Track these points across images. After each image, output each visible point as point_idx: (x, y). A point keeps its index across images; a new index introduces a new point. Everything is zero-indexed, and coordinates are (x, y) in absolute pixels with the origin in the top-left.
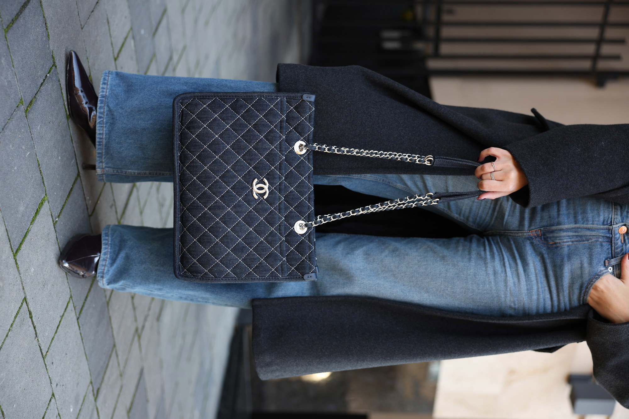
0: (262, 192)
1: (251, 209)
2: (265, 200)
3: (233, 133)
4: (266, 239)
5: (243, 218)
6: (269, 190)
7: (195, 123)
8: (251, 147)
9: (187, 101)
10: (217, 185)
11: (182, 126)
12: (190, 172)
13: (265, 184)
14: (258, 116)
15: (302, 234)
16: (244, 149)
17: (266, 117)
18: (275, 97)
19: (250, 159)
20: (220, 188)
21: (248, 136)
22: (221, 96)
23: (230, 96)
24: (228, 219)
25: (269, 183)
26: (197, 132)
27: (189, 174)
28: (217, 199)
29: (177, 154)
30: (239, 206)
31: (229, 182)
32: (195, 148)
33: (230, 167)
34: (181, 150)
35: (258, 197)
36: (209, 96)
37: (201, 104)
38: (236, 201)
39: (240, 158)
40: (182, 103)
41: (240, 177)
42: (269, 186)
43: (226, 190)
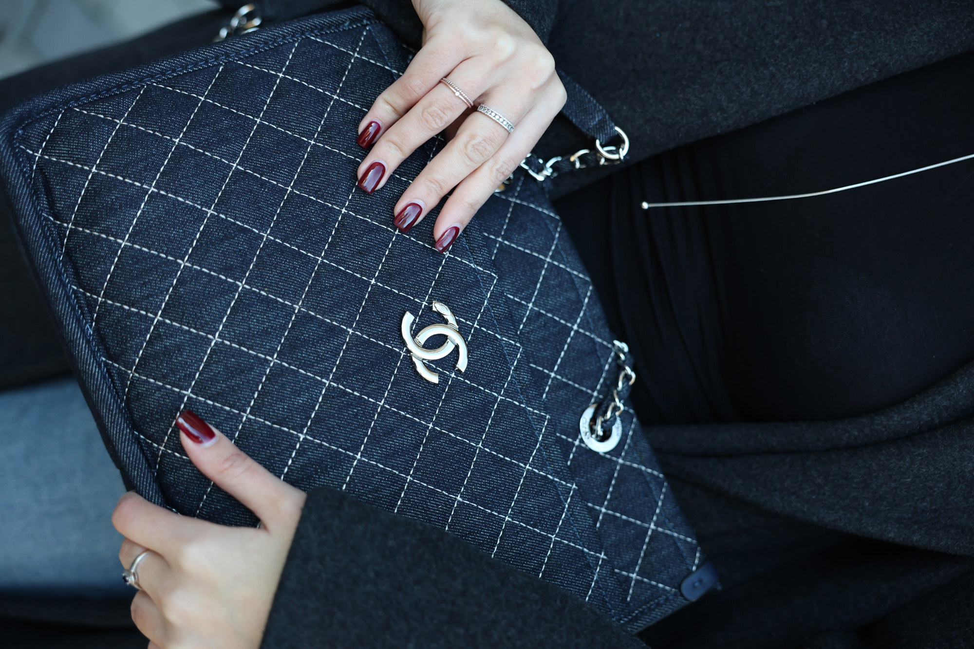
0: (443, 352)
1: (431, 426)
2: (465, 375)
3: (263, 184)
4: (521, 512)
5: (417, 469)
6: (464, 337)
7: (110, 190)
8: (344, 211)
9: (44, 125)
10: (283, 386)
11: (61, 226)
12: (163, 378)
13: (441, 320)
14: (323, 98)
15: (613, 450)
16: (326, 224)
17: (353, 93)
18: (350, 25)
19: (359, 252)
20: (297, 393)
21: (319, 175)
22: (163, 73)
23: (196, 64)
24: (370, 492)
25: (454, 312)
26: (131, 222)
27: (159, 388)
28: (302, 437)
29: (83, 331)
30: (390, 432)
31: (323, 360)
32: (145, 284)
33: (303, 306)
34: (91, 311)
35: (441, 375)
36: (119, 87)
37: (104, 120)
38: (372, 418)
39: (322, 262)
40: (24, 140)
41: (351, 327)
42: (458, 322)
43: (321, 393)
